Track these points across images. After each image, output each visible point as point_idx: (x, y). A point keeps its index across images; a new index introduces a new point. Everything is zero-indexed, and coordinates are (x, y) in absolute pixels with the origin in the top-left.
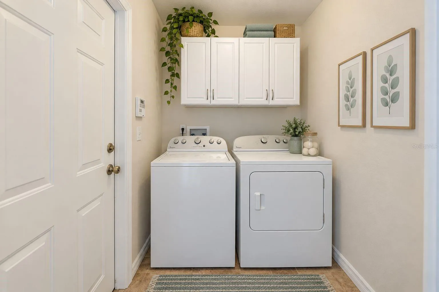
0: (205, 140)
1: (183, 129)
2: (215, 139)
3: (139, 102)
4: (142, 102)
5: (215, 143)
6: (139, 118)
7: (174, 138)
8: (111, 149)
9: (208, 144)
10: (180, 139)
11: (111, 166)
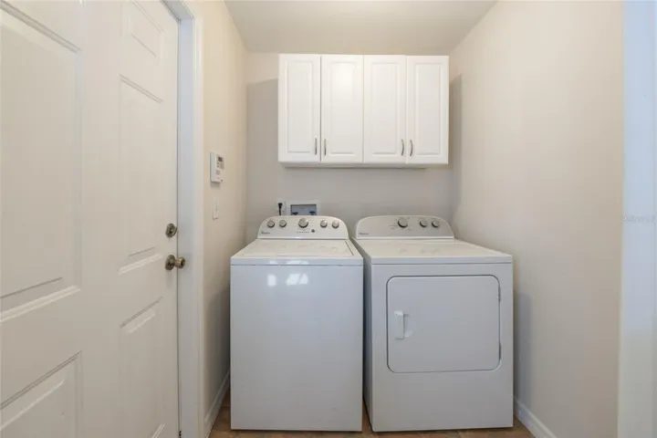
0: (314, 221)
1: (280, 205)
2: (330, 220)
3: (216, 160)
4: (220, 159)
5: (330, 226)
6: (215, 184)
7: (268, 220)
8: (171, 231)
9: (318, 228)
10: (277, 219)
11: (172, 257)
